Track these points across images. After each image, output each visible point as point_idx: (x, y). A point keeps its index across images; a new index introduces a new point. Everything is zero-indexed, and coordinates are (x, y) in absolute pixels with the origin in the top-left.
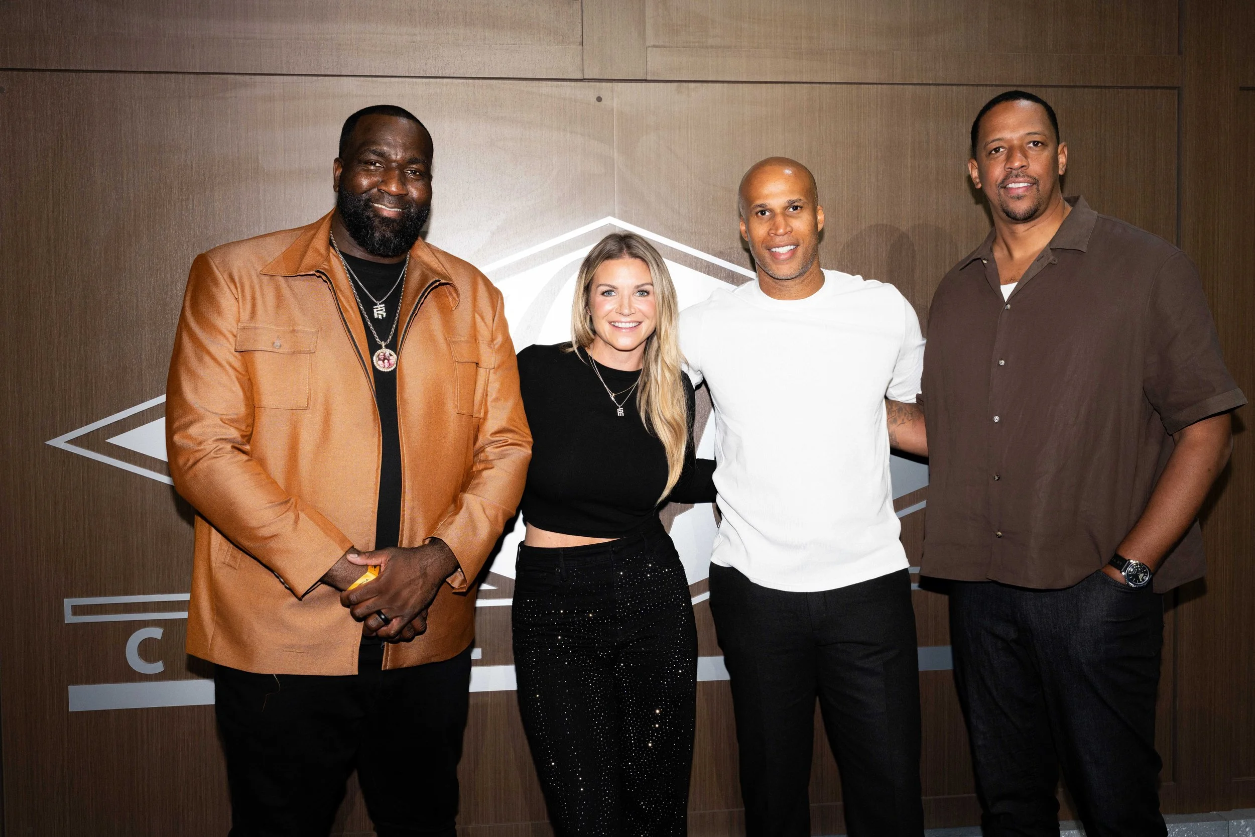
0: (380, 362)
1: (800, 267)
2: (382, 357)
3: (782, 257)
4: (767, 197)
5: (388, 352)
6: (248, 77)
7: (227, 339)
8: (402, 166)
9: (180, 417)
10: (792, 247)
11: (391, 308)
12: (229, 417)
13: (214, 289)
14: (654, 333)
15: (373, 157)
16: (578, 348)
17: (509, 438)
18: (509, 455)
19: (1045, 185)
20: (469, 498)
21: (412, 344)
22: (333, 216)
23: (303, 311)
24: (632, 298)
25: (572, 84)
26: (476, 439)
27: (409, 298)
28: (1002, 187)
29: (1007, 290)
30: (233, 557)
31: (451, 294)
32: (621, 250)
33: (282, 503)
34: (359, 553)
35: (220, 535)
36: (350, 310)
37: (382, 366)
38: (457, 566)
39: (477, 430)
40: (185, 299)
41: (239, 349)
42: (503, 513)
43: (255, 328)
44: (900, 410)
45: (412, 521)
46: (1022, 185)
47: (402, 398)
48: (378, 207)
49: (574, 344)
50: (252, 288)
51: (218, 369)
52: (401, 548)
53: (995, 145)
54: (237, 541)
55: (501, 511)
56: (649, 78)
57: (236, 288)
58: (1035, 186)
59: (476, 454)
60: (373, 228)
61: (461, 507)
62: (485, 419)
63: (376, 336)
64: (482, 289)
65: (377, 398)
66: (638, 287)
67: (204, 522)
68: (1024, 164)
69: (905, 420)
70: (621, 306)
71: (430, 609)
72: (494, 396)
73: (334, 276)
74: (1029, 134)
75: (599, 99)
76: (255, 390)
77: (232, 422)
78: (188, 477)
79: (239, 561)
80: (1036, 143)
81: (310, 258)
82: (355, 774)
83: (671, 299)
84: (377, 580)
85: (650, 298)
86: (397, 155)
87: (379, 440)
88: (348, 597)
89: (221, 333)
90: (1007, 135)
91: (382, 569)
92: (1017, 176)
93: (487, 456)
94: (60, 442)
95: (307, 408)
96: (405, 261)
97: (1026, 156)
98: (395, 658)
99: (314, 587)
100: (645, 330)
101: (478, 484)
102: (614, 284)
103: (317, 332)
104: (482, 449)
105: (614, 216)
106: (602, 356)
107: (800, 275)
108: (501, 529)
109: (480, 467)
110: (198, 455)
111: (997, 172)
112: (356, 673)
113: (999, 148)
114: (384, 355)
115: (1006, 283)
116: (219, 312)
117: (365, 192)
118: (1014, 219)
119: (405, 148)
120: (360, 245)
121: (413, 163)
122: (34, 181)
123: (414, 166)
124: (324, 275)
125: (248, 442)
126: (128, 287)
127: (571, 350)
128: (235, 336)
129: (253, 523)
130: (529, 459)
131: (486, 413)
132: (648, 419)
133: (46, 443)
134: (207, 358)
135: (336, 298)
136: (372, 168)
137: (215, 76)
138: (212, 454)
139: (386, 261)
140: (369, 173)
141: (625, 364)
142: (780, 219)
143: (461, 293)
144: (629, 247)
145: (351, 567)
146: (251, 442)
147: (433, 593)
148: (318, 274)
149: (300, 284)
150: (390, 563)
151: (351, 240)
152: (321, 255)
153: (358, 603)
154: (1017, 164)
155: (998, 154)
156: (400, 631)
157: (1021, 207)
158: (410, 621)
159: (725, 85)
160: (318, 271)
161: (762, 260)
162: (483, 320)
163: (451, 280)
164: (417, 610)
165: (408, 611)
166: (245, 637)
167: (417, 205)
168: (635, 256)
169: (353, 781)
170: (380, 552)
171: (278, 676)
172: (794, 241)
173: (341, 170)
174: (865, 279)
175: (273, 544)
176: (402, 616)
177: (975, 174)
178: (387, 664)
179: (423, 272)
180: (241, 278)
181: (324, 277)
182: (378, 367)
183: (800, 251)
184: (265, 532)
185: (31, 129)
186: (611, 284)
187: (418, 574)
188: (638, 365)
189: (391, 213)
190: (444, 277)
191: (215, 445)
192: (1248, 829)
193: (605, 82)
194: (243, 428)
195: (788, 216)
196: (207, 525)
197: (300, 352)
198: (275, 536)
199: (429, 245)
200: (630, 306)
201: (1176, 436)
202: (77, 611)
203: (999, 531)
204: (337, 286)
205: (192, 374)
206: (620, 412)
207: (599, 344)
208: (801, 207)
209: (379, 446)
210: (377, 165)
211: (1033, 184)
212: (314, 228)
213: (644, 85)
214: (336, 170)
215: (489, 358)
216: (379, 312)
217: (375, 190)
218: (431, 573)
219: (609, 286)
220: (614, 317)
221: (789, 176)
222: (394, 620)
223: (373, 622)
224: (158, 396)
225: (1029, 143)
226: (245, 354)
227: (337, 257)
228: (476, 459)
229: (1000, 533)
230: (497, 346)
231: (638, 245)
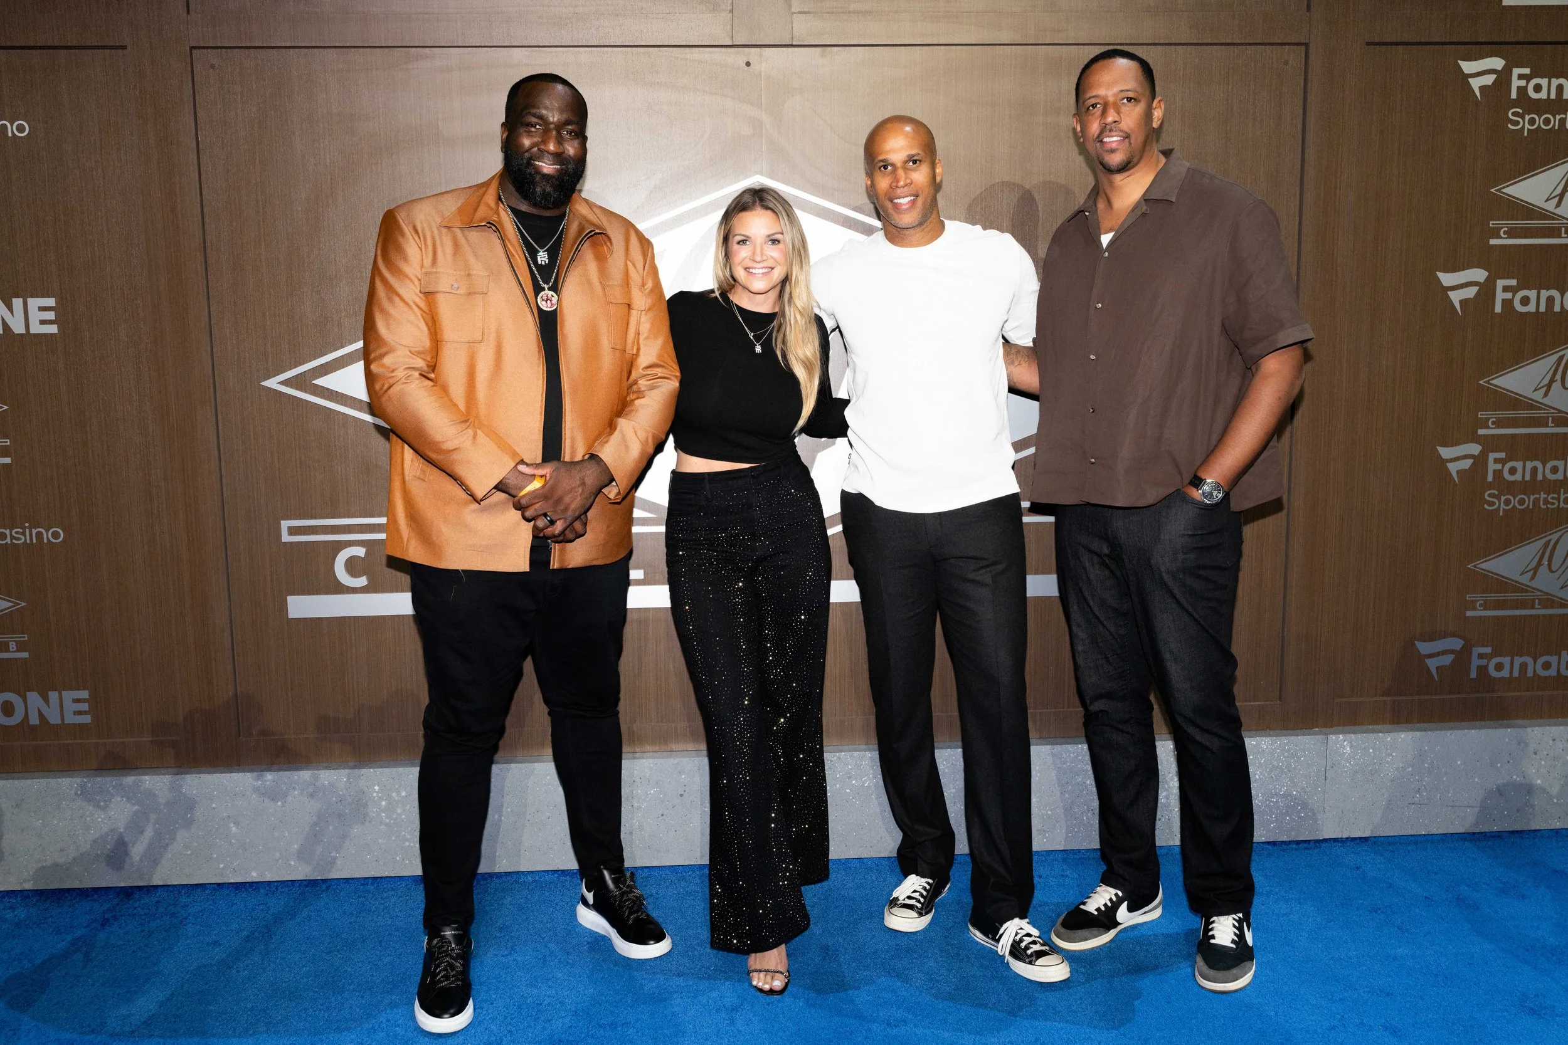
0: (544, 303)
1: (920, 216)
2: (545, 298)
3: (904, 207)
4: (888, 152)
5: (551, 293)
6: (427, 49)
7: (413, 283)
8: (559, 127)
9: (375, 350)
10: (912, 198)
11: (553, 254)
12: (416, 349)
13: (401, 239)
14: (785, 280)
15: (534, 120)
16: (720, 294)
17: (659, 371)
18: (659, 387)
19: (1138, 139)
20: (622, 423)
21: (572, 286)
22: (501, 174)
23: (476, 255)
24: (765, 247)
25: (723, 50)
26: (630, 373)
27: (568, 245)
28: (1099, 141)
29: (1106, 239)
30: (423, 471)
31: (605, 243)
32: (754, 203)
33: (462, 422)
34: (527, 465)
35: (411, 451)
36: (517, 256)
37: (545, 307)
38: (612, 480)
39: (630, 365)
40: (376, 249)
41: (423, 291)
42: (653, 436)
43: (436, 272)
44: (1018, 352)
45: (573, 439)
46: (1115, 139)
47: (563, 334)
48: (539, 166)
49: (716, 290)
50: (433, 238)
51: (406, 309)
52: (564, 462)
53: (1092, 101)
54: (425, 454)
55: (650, 435)
56: (794, 43)
57: (420, 238)
58: (1127, 140)
59: (630, 386)
60: (534, 184)
61: (615, 429)
62: (637, 355)
63: (539, 279)
64: (634, 240)
65: (541, 333)
66: (769, 236)
67: (399, 440)
68: (1117, 119)
69: (1022, 362)
70: (754, 253)
71: (589, 514)
72: (645, 335)
73: (503, 228)
74: (1122, 91)
75: (748, 64)
76: (437, 326)
77: (419, 354)
78: (384, 399)
79: (428, 474)
80: (1129, 99)
81: (482, 212)
82: (529, 659)
83: (801, 248)
84: (543, 487)
85: (781, 246)
86: (554, 117)
87: (543, 368)
88: (519, 501)
89: (407, 276)
90: (1102, 92)
91: (548, 479)
92: (1111, 130)
93: (640, 388)
94: (273, 383)
95: (482, 341)
96: (564, 215)
97: (1119, 113)
98: (561, 560)
99: (489, 494)
100: (778, 274)
101: (631, 411)
102: (747, 234)
103: (489, 276)
104: (635, 382)
105: (762, 174)
106: (742, 300)
107: (921, 224)
108: (651, 450)
109: (632, 397)
110: (391, 381)
111: (1095, 128)
112: (528, 570)
113: (1096, 104)
114: (547, 296)
115: (1106, 233)
116: (405, 259)
117: (527, 151)
118: (1110, 170)
119: (561, 112)
120: (525, 199)
121: (568, 124)
122: (243, 149)
123: (570, 127)
124: (494, 226)
125: (433, 371)
126: (327, 244)
127: (713, 295)
128: (419, 280)
129: (438, 437)
130: (678, 390)
131: (638, 350)
132: (784, 356)
133: (262, 384)
134: (397, 299)
135: (505, 247)
136: (533, 129)
137: (398, 49)
138: (403, 380)
139: (548, 213)
140: (529, 134)
141: (762, 305)
142: (901, 172)
143: (614, 241)
144: (762, 200)
145: (521, 477)
146: (436, 371)
147: (591, 500)
148: (488, 225)
149: (474, 235)
150: (555, 473)
151: (516, 193)
152: (491, 209)
153: (527, 507)
154: (1110, 119)
155: (1095, 110)
156: (563, 532)
157: (1116, 159)
158: (571, 524)
159: (867, 48)
160: (488, 223)
161: (886, 211)
162: (634, 266)
163: (605, 230)
164: (577, 514)
165: (570, 514)
166: (435, 538)
167: (573, 161)
168: (767, 208)
169: (528, 665)
170: (546, 464)
171: (462, 570)
172: (914, 193)
173: (507, 133)
174: (985, 228)
175: (455, 456)
176: (565, 519)
177: (1079, 129)
178: (555, 564)
179: (580, 224)
180: (423, 231)
181: (493, 228)
182: (541, 307)
183: (920, 201)
184: (449, 445)
185: (239, 101)
186: (745, 234)
187: (578, 483)
188: (774, 307)
189: (550, 170)
190: (598, 227)
191: (406, 372)
192: (1345, 743)
193: (753, 48)
194: (429, 359)
195: (908, 169)
196: (401, 441)
197: (475, 293)
198: (457, 449)
199: (586, 201)
200: (762, 254)
201: (1253, 368)
202: (293, 531)
203: (1092, 458)
204: (505, 235)
205: (383, 311)
206: (758, 349)
207: (739, 289)
208: (920, 161)
209: (543, 374)
210: (538, 127)
211: (1127, 137)
212: (486, 185)
213: (790, 49)
214: (503, 133)
215: (641, 301)
216: (543, 259)
217: (536, 149)
218: (589, 483)
219: (743, 235)
220: (749, 264)
221: (908, 132)
222: (558, 522)
223: (541, 523)
224: (355, 342)
225: (1123, 99)
226: (429, 295)
227: (505, 211)
228: (629, 390)
229: (1093, 460)
230: (647, 291)
231: (769, 197)
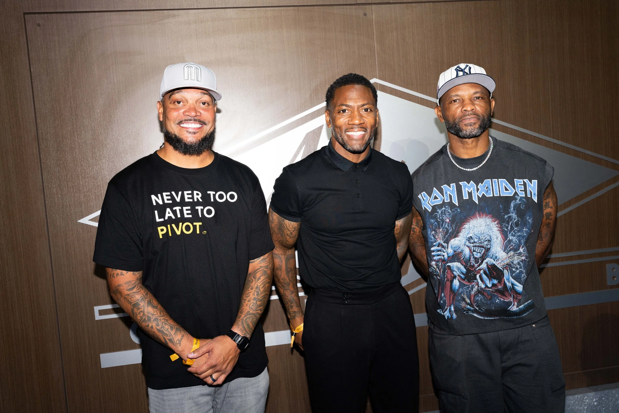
6: (175, 11)
25: (351, 6)
56: (391, 2)
75: (365, 15)
94: (85, 220)
122: (61, 76)
126: (117, 132)
133: (79, 221)
137: (157, 11)
185: (57, 46)
193: (368, 5)
202: (102, 313)
213: (388, 5)
